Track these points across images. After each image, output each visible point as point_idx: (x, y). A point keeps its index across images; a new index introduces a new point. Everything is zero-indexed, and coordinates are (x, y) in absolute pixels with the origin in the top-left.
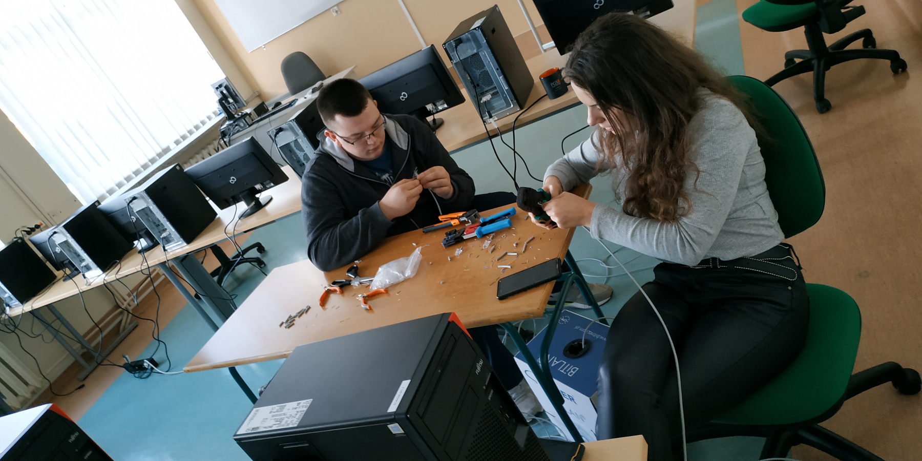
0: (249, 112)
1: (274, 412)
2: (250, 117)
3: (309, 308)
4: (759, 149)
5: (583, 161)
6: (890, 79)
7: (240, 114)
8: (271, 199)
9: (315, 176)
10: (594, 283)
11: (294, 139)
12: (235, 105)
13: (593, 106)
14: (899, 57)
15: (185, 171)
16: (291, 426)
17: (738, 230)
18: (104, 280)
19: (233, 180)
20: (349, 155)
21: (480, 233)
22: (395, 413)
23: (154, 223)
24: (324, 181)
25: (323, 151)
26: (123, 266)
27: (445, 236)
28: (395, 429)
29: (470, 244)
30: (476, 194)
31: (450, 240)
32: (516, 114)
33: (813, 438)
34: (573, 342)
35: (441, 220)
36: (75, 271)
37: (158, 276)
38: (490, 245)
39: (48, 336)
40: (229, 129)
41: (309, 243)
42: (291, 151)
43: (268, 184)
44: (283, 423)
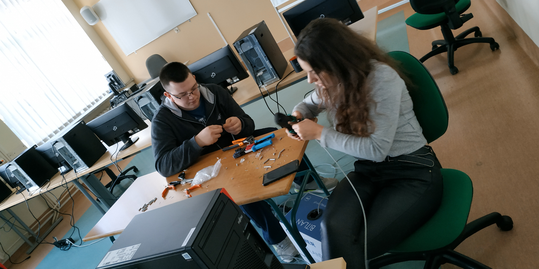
0: (127, 90)
1: (119, 253)
2: (128, 93)
3: (156, 199)
4: (408, 92)
5: (312, 104)
6: (491, 55)
7: (122, 91)
8: (138, 139)
9: (158, 121)
10: (328, 178)
11: (149, 102)
12: (119, 86)
13: (310, 72)
14: (494, 41)
15: (87, 124)
16: (127, 260)
17: (399, 139)
18: (40, 191)
19: (115, 128)
20: (179, 107)
21: (254, 149)
22: (186, 247)
23: (69, 156)
24: (163, 123)
25: (163, 106)
26: (52, 182)
27: (235, 152)
28: (186, 256)
29: (249, 156)
30: (255, 129)
31: (238, 154)
32: (277, 82)
33: (452, 259)
34: (313, 211)
35: (233, 143)
36: (23, 188)
37: (75, 189)
38: (260, 155)
39: (7, 227)
40: (116, 100)
41: (156, 161)
42: (148, 109)
43: (136, 130)
44: (124, 258)
